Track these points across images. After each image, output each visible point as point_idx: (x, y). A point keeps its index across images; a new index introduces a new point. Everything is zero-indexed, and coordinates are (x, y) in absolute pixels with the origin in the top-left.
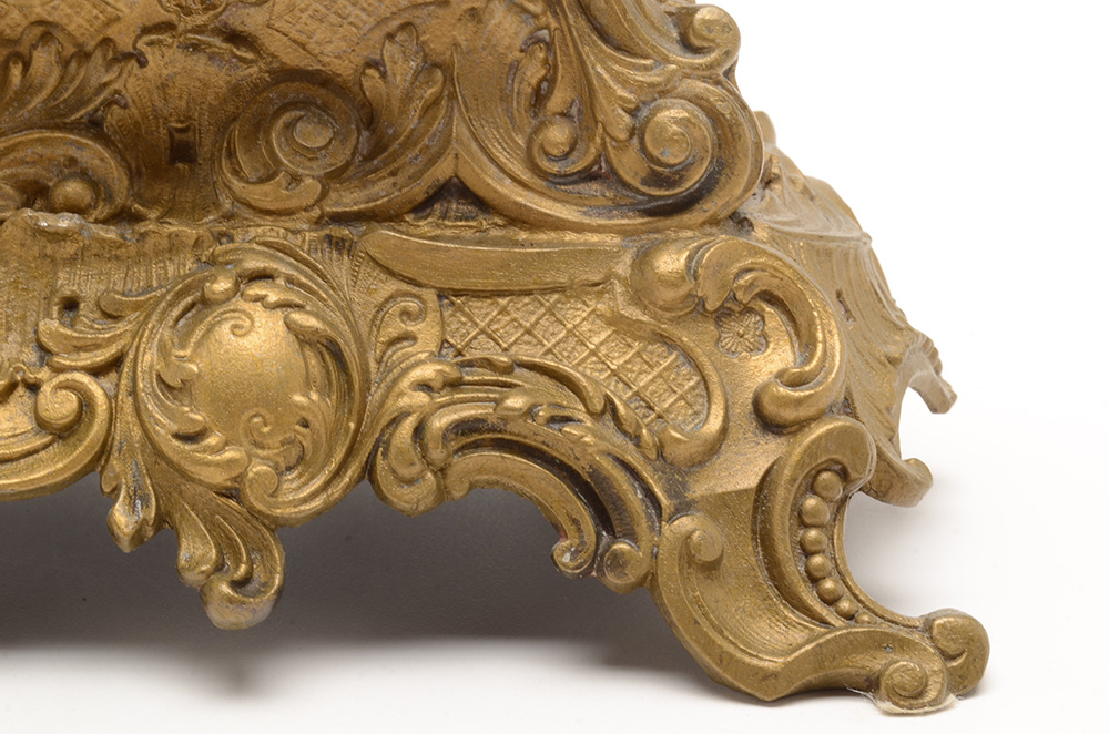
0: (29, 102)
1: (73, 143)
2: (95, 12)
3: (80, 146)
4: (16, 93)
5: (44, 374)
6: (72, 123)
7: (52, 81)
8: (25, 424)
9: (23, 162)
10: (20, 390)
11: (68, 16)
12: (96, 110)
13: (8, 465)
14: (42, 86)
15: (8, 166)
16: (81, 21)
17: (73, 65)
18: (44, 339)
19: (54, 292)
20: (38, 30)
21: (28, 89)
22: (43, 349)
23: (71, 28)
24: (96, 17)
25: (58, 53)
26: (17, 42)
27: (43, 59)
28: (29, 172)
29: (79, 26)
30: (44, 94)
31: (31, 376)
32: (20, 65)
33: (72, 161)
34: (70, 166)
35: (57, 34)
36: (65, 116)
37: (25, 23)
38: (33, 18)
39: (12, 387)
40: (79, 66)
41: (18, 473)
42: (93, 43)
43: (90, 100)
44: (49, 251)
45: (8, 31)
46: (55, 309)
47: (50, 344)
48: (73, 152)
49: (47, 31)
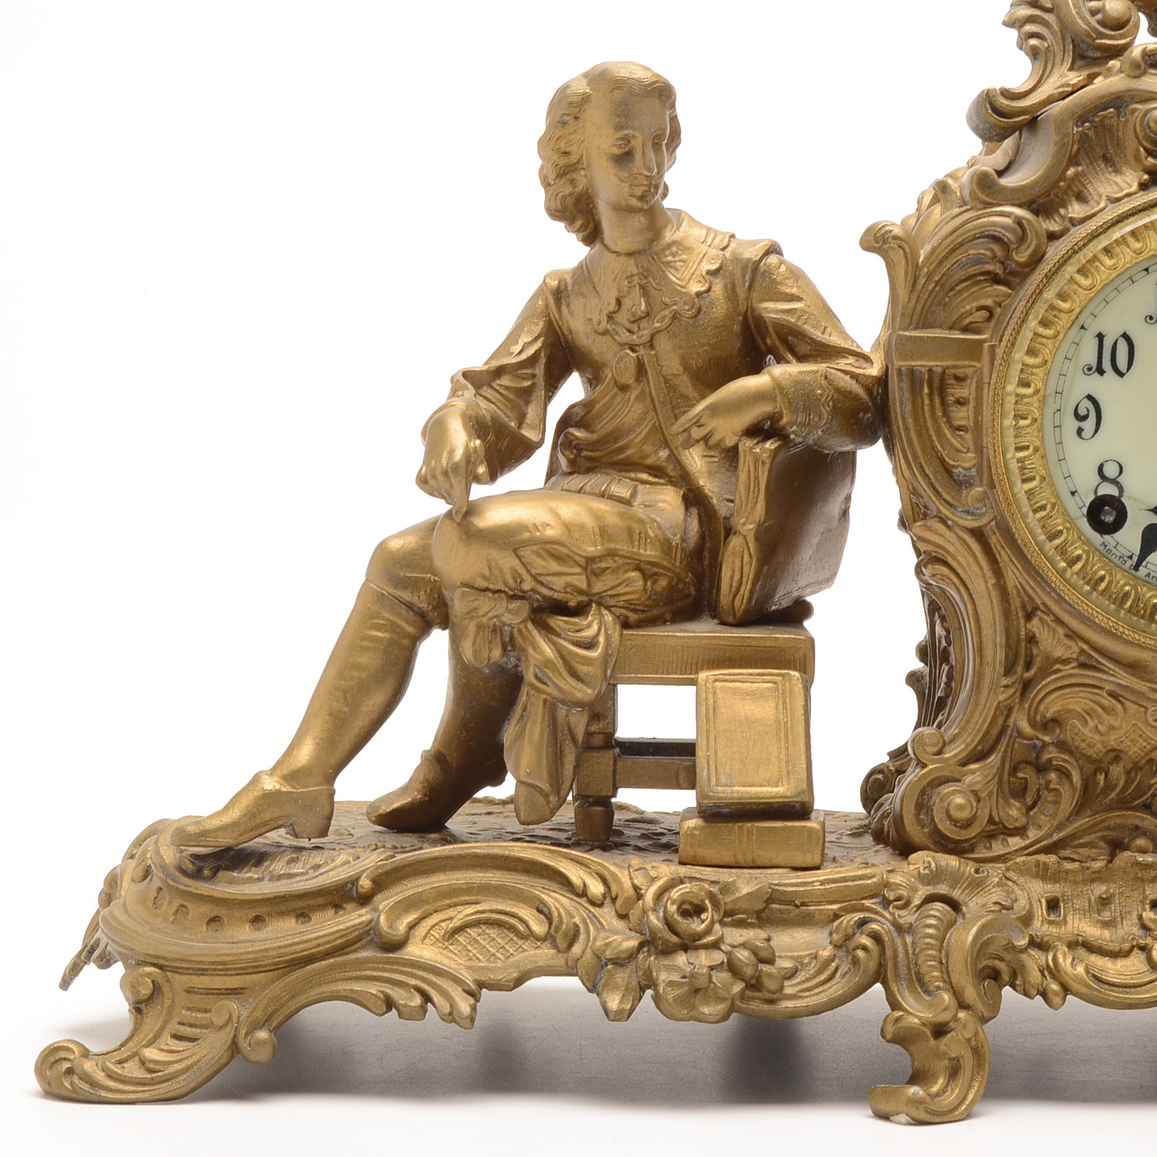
0: (1110, 795)
1: (1138, 817)
2: (1145, 744)
3: (1143, 819)
4: (1101, 790)
5: (1149, 940)
6: (1136, 806)
7: (1122, 783)
8: (1144, 967)
9: (1108, 828)
10: (1136, 950)
11: (1128, 746)
12: (1148, 799)
13: (1139, 989)
14: (1116, 785)
15: (1100, 830)
16: (1136, 749)
17: (1133, 774)
18: (1147, 922)
19: (1145, 898)
20: (1112, 755)
21: (1109, 787)
22: (1144, 927)
23: (1131, 753)
24: (1145, 747)
25: (1124, 767)
26: (1100, 761)
27: (1117, 771)
28: (1113, 834)
29: (1136, 752)
30: (1118, 790)
31: (1142, 942)
32: (1103, 775)
33: (1137, 828)
34: (1136, 830)
35: (1122, 756)
36: (1131, 802)
37: (1104, 751)
38: (1109, 748)
39: (1132, 948)
40: (1137, 774)
41: (1148, 992)
42: (1143, 762)
43: (1144, 794)
44: (1139, 875)
45: (1095, 756)
46: (1147, 907)
47: (1151, 925)
48: (1137, 822)
49: (1116, 755)
